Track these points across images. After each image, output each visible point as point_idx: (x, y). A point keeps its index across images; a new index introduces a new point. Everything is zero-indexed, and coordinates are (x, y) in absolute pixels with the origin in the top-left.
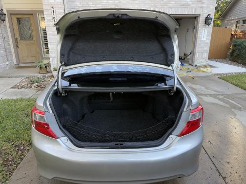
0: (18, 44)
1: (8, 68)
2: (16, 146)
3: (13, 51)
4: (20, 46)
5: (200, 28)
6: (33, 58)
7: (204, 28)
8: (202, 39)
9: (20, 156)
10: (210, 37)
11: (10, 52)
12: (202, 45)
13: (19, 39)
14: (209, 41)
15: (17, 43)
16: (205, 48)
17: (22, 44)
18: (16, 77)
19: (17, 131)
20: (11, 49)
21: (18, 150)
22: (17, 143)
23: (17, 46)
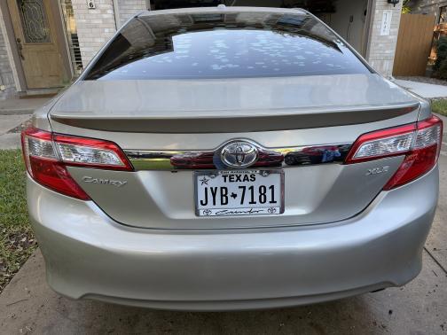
0: (22, 51)
1: (4, 98)
2: (11, 236)
3: (12, 65)
4: (25, 55)
5: (377, 11)
6: (54, 78)
7: (385, 11)
8: (382, 34)
9: (20, 255)
10: (397, 30)
11: (8, 67)
12: (380, 45)
13: (23, 41)
14: (394, 38)
15: (21, 48)
16: (387, 52)
17: (29, 50)
18: (20, 113)
19: (14, 207)
20: (8, 61)
21: (16, 244)
22: (14, 230)
23: (20, 56)
